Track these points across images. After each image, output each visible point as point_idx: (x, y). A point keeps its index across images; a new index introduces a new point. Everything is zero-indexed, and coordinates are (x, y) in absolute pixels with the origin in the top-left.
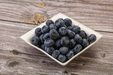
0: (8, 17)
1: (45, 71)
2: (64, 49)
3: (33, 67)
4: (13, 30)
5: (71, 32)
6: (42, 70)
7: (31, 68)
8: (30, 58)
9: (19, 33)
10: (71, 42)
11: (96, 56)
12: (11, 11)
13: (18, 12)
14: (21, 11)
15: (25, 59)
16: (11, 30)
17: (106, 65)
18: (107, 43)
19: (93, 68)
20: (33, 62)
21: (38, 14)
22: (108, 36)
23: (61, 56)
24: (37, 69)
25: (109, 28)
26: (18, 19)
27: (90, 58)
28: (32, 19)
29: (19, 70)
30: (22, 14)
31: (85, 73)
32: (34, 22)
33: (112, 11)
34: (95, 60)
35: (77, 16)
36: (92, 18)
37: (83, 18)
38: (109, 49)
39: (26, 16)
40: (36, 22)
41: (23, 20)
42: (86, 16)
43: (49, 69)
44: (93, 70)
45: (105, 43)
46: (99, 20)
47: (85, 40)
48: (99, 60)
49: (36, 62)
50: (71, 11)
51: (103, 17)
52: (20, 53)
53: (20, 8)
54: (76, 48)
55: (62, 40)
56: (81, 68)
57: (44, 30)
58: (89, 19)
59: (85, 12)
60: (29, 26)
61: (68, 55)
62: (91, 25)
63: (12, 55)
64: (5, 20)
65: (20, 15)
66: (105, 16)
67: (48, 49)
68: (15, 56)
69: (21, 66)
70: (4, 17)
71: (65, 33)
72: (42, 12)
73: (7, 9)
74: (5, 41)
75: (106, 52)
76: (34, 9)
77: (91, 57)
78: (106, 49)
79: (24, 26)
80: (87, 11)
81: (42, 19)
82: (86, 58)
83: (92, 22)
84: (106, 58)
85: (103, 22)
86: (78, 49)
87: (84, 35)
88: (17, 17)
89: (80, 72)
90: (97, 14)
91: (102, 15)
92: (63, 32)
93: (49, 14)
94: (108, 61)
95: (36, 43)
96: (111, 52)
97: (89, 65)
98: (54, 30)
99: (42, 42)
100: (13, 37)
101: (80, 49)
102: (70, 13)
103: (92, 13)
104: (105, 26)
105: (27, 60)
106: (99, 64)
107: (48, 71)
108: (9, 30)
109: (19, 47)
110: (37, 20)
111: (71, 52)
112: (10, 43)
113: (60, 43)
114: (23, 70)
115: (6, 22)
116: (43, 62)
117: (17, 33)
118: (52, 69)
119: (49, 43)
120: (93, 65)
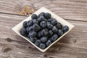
0: (4, 9)
1: (30, 55)
2: (44, 39)
3: (22, 52)
4: (8, 21)
5: (49, 25)
6: (28, 54)
7: (20, 53)
8: (20, 45)
9: (13, 24)
10: (50, 33)
11: (69, 42)
12: (7, 5)
13: (12, 6)
14: (15, 4)
15: (16, 45)
16: (6, 21)
17: (76, 49)
18: (79, 31)
19: (66, 52)
20: (22, 48)
21: (27, 7)
22: (80, 25)
23: (41, 44)
24: (24, 54)
25: (81, 18)
26: (12, 11)
27: (64, 44)
28: (23, 11)
29: (11, 55)
30: (15, 7)
31: (60, 56)
32: (24, 13)
33: (84, 2)
34: (68, 45)
35: (57, 7)
36: (68, 9)
37: (61, 9)
38: (79, 35)
39: (18, 9)
40: (25, 14)
41: (16, 12)
42: (64, 7)
43: (33, 54)
44: (66, 54)
45: (77, 30)
46: (73, 11)
47: (60, 31)
48: (71, 45)
49: (24, 48)
50: (53, 3)
51: (77, 8)
52: (12, 40)
53: (13, 2)
54: (53, 37)
55: (42, 32)
56: (57, 52)
57: (29, 24)
58: (66, 10)
59: (63, 4)
60: (20, 17)
61: (47, 43)
62: (67, 15)
63: (7, 43)
64: (2, 12)
65: (13, 8)
66: (78, 6)
67: (32, 39)
68: (8, 43)
69: (12, 52)
70: (1, 10)
71: (45, 26)
72: (30, 4)
73: (4, 3)
74: (1, 31)
75: (77, 38)
76: (24, 2)
77: (66, 43)
78: (77, 35)
79: (16, 17)
80: (65, 3)
81: (30, 11)
82: (62, 43)
83: (68, 13)
84: (77, 43)
85: (77, 12)
86: (54, 38)
87: (60, 27)
88: (11, 9)
89: (56, 56)
90: (72, 5)
91: (76, 6)
92: (43, 25)
93: (35, 6)
94: (78, 46)
95: (23, 34)
96: (81, 38)
97: (64, 50)
98: (36, 24)
99: (28, 32)
100: (7, 27)
101: (56, 38)
102: (52, 5)
103: (68, 5)
104: (78, 15)
105: (17, 46)
106: (71, 49)
107: (33, 55)
108: (5, 21)
109: (12, 35)
110: (26, 11)
111: (49, 41)
112: (5, 32)
113: (41, 34)
114: (14, 55)
115: (3, 14)
116: (29, 48)
117: (10, 23)
118: (35, 54)
119: (32, 34)
120: (66, 49)
